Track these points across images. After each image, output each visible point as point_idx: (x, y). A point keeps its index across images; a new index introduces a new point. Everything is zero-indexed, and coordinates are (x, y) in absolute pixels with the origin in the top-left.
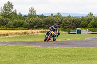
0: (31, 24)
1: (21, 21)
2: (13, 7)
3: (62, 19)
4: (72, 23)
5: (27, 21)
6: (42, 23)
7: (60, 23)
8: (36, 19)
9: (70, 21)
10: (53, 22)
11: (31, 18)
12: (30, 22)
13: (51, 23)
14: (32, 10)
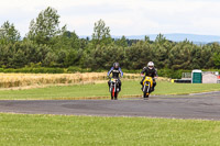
0: (98, 59)
1: (76, 52)
2: (59, 20)
3: (168, 49)
4: (190, 58)
5: (88, 52)
6: (122, 57)
7: (164, 57)
8: (110, 47)
9: (186, 52)
10: (147, 54)
11: (98, 46)
12: (96, 55)
13: (143, 57)
14: (100, 27)
